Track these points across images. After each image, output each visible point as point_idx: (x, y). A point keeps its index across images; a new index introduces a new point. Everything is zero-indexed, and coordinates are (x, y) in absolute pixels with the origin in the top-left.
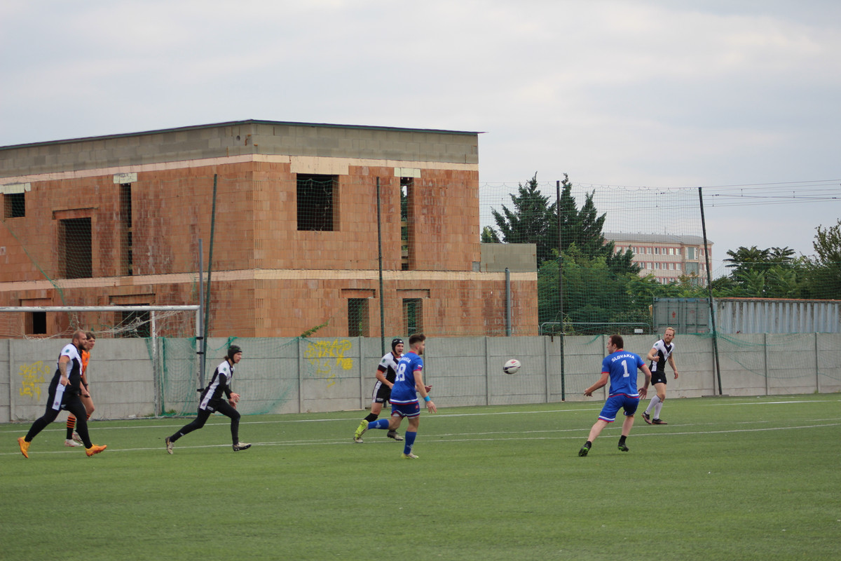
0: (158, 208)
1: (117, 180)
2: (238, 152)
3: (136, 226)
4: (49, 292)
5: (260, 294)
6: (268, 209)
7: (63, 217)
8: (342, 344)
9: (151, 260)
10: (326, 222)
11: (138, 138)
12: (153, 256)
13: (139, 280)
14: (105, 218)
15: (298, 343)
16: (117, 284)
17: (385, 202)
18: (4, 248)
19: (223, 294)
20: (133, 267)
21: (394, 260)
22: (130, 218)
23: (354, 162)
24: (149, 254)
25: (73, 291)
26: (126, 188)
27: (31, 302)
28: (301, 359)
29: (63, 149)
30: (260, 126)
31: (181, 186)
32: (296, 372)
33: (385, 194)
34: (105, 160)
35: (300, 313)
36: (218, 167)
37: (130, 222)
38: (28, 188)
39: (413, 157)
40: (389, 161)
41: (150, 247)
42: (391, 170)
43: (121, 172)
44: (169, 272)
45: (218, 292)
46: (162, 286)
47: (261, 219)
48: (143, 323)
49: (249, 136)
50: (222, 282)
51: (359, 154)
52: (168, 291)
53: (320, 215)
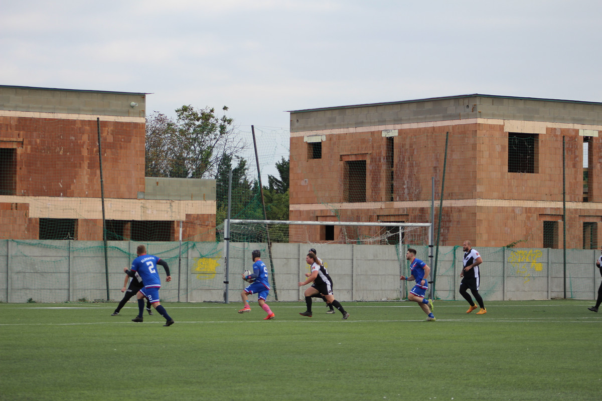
0: (412, 154)
1: (384, 135)
2: (467, 116)
3: (397, 168)
4: (337, 211)
5: (479, 216)
6: (488, 157)
7: (347, 159)
8: (535, 253)
9: (406, 191)
10: (529, 167)
11: (399, 106)
12: (408, 187)
13: (398, 205)
14: (376, 162)
15: (504, 251)
16: (383, 207)
17: (572, 153)
18: (307, 180)
19: (455, 216)
20: (394, 196)
21: (578, 195)
22: (393, 162)
23: (550, 125)
24: (405, 187)
25: (352, 211)
26: (391, 140)
27: (324, 218)
28: (505, 262)
29: (348, 111)
30: (483, 98)
31: (427, 139)
32: (502, 272)
33: (572, 148)
34: (377, 120)
35: (509, 230)
36: (454, 127)
37: (393, 164)
38: (324, 139)
39: (593, 122)
40: (575, 125)
41: (406, 182)
42: (577, 131)
43: (387, 129)
44: (418, 199)
45: (451, 215)
46: (414, 209)
47: (482, 164)
48: (392, 234)
49: (475, 105)
50: (455, 208)
51: (554, 120)
52: (417, 213)
53: (524, 161)
